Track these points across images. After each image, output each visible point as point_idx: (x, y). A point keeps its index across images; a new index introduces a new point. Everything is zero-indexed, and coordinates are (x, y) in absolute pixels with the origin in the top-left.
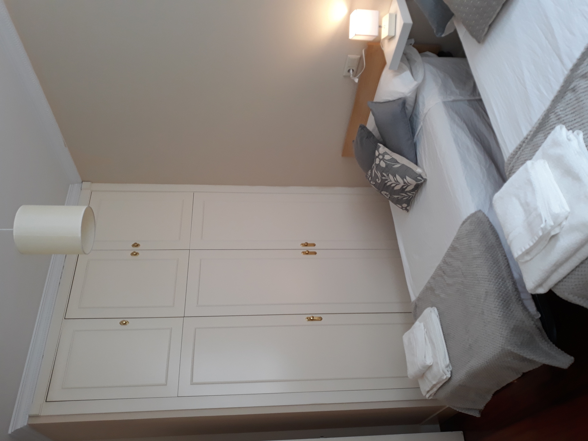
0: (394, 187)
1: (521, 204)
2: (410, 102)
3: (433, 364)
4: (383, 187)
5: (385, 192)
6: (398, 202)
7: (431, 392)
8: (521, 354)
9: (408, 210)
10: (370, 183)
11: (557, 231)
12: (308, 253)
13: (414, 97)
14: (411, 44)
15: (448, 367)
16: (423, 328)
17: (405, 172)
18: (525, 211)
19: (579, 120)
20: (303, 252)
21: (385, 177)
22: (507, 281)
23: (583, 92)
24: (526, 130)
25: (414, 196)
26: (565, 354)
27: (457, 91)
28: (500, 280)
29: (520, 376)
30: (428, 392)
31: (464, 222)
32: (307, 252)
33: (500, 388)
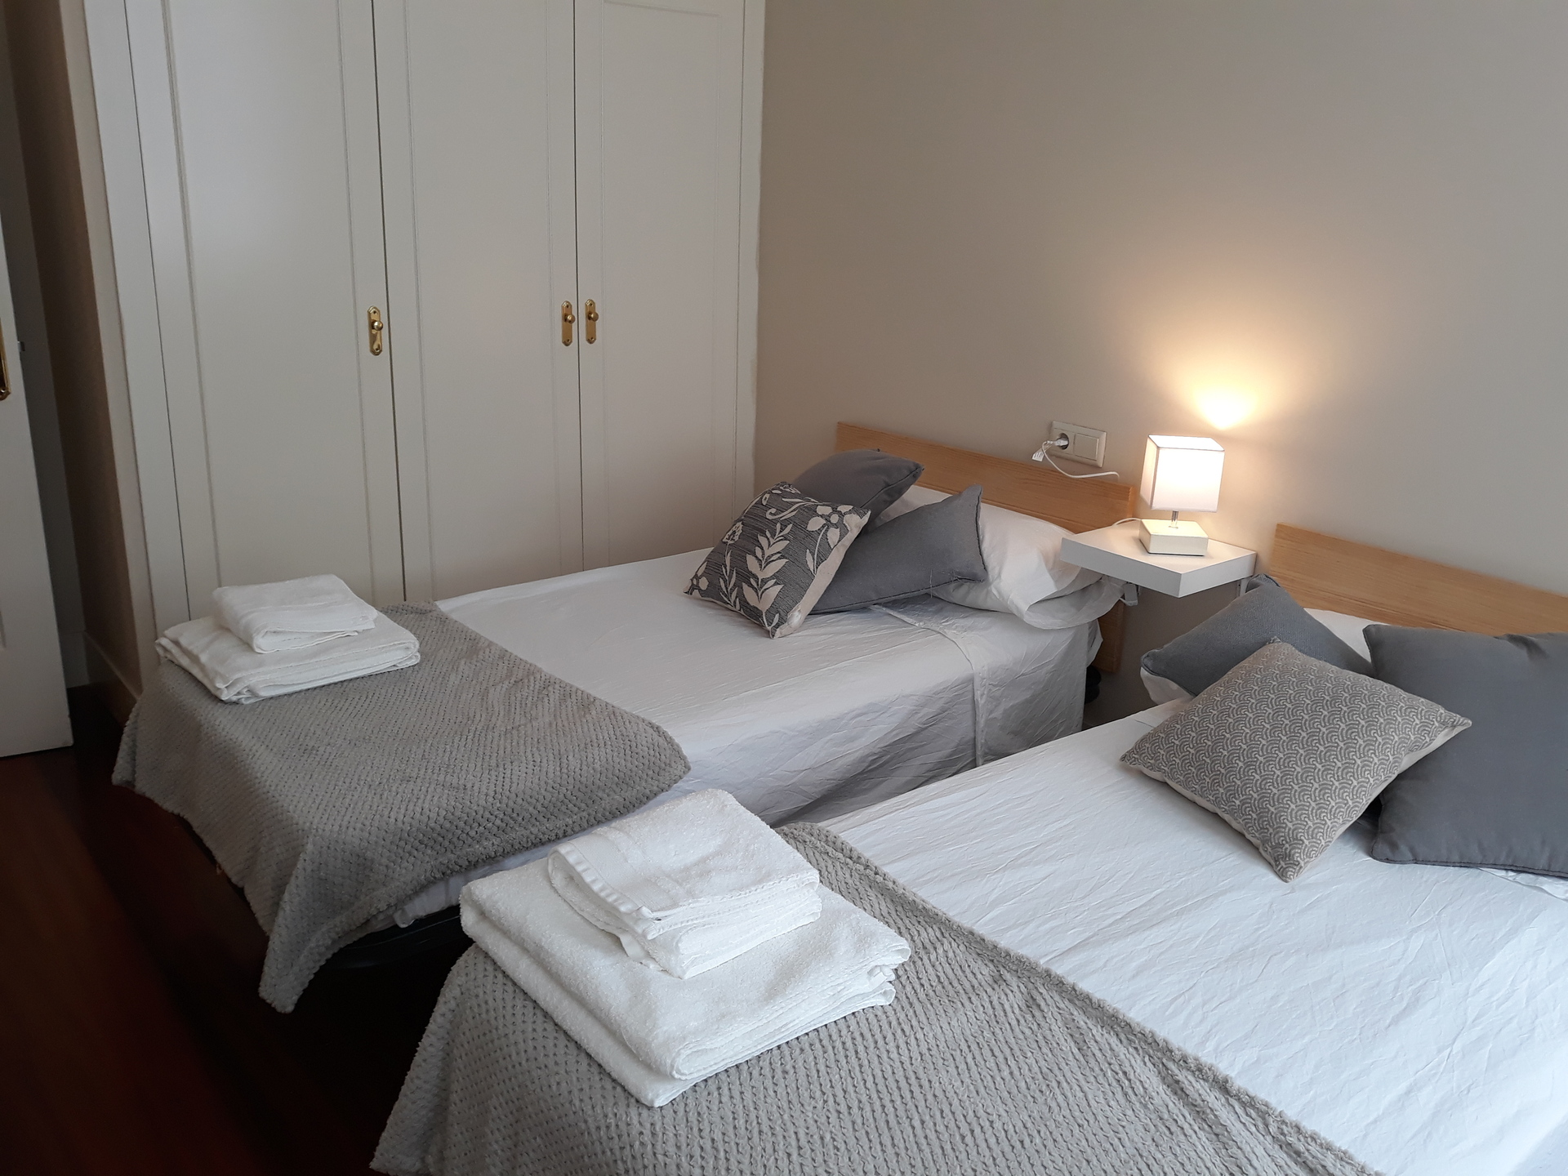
0: (754, 554)
1: (704, 860)
2: (975, 596)
3: (259, 655)
4: (755, 525)
5: (738, 533)
6: (713, 567)
7: (175, 650)
8: (293, 879)
9: (691, 594)
10: (766, 493)
11: (632, 949)
12: (567, 320)
13: (989, 605)
14: (1123, 597)
15: (248, 695)
16: (360, 628)
17: (794, 581)
18: (687, 869)
19: (922, 996)
20: (569, 306)
21: (782, 530)
22: (496, 841)
23: (991, 1002)
24: (899, 872)
25: (729, 606)
26: (300, 990)
27: (998, 713)
28: (498, 822)
29: (234, 880)
30: (176, 643)
31: (657, 729)
32: (569, 318)
33: (197, 831)
